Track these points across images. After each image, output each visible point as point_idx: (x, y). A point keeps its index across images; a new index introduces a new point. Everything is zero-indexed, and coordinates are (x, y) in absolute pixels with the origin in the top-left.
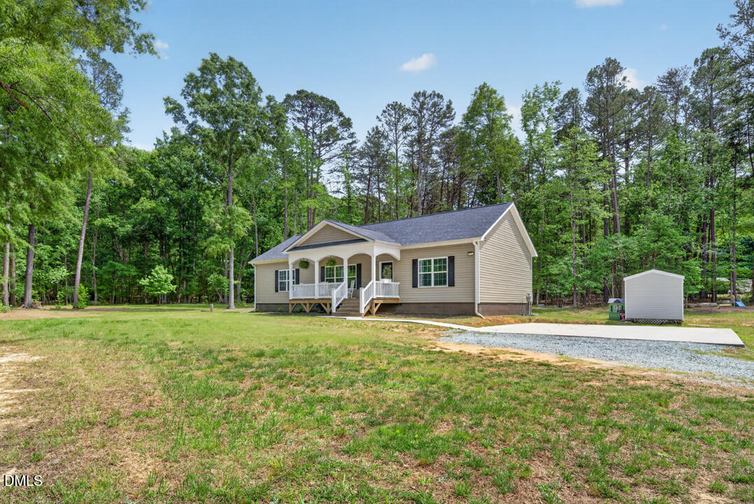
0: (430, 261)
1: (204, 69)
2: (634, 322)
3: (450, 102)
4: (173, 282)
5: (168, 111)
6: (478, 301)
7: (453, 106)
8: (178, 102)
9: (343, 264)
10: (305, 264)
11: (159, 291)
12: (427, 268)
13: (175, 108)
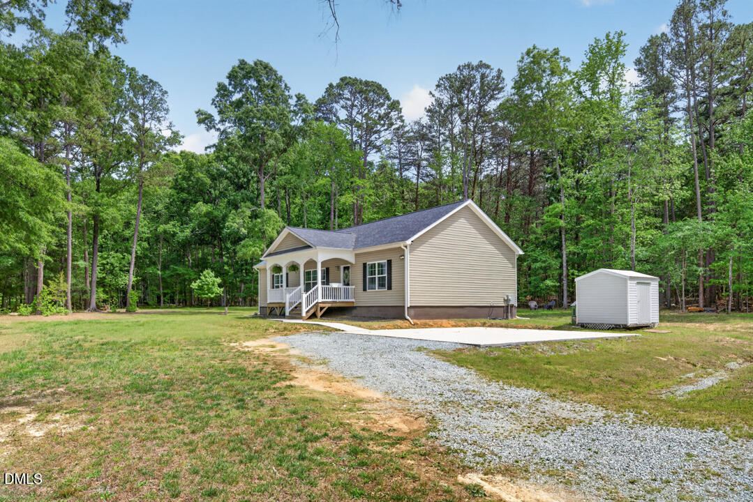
0: (375, 264)
1: (231, 77)
2: (584, 327)
3: (500, 72)
4: (220, 286)
5: (200, 122)
6: (408, 304)
7: (503, 75)
8: (209, 112)
9: (316, 268)
10: (294, 267)
11: (207, 294)
12: (372, 273)
13: (206, 118)
